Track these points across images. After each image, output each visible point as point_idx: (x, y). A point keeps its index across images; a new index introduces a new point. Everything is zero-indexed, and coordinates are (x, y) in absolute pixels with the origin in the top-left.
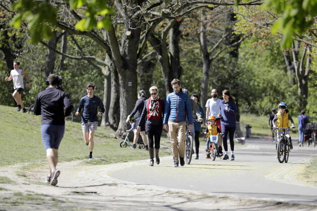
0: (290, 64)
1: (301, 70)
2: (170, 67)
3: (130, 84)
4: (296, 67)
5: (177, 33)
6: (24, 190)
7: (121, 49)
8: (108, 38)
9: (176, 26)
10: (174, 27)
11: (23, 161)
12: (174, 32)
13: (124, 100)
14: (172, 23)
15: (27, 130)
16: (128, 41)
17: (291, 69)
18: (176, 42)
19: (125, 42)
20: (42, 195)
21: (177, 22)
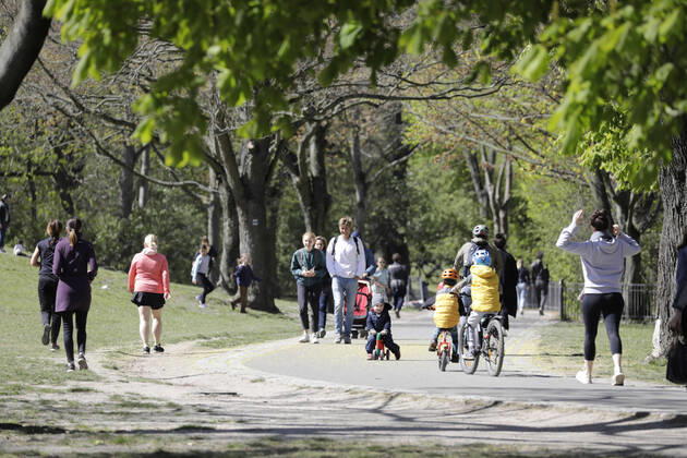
0: (481, 188)
1: (497, 196)
2: (312, 196)
3: (255, 222)
4: (490, 193)
5: (321, 144)
6: (123, 390)
7: (241, 170)
8: (221, 152)
9: (320, 132)
10: (317, 134)
11: (106, 344)
12: (317, 142)
13: (246, 246)
14: (314, 129)
15: (102, 296)
16: (251, 156)
17: (482, 196)
18: (320, 158)
19: (246, 157)
20: (154, 399)
21: (321, 127)
